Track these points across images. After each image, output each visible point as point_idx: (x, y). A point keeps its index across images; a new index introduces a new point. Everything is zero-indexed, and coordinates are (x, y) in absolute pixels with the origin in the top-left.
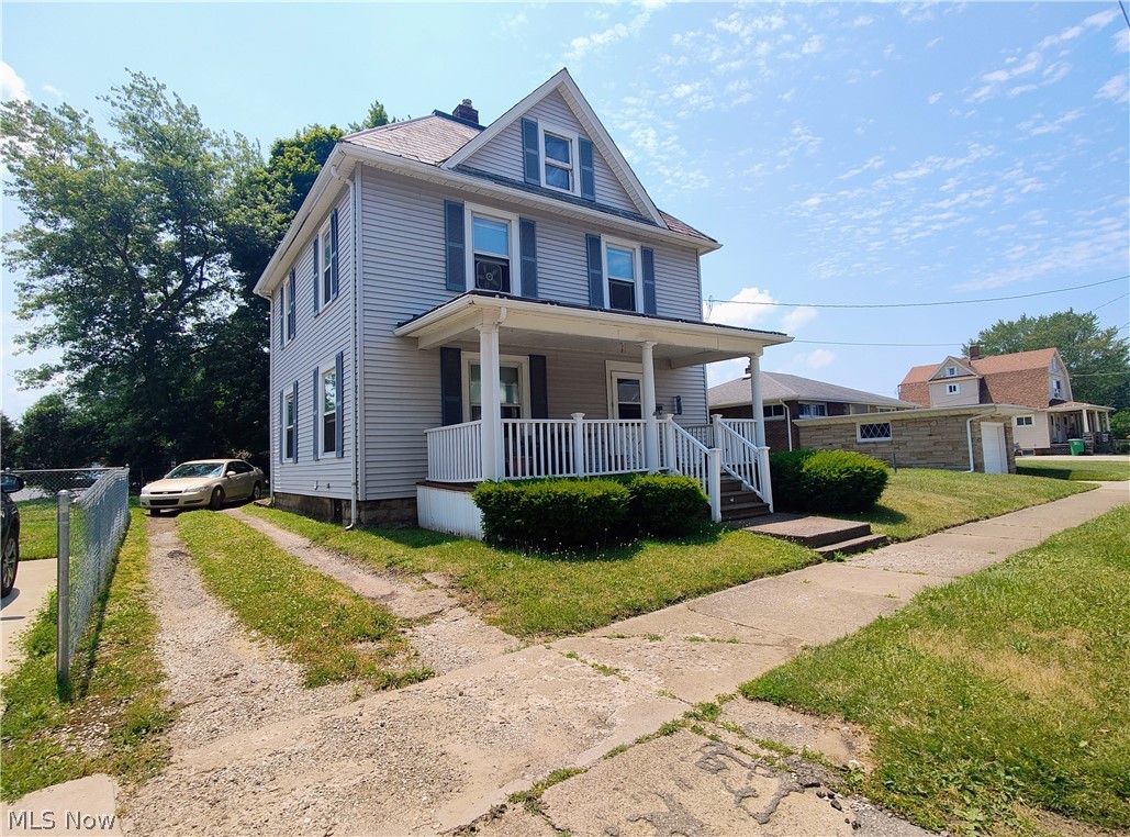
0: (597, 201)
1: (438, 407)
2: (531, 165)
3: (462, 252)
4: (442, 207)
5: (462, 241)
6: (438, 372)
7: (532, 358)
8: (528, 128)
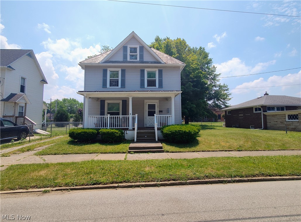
0: (144, 60)
1: (99, 112)
2: (125, 56)
3: (106, 79)
4: (102, 71)
5: (106, 77)
6: (100, 105)
7: (123, 101)
8: (125, 48)
